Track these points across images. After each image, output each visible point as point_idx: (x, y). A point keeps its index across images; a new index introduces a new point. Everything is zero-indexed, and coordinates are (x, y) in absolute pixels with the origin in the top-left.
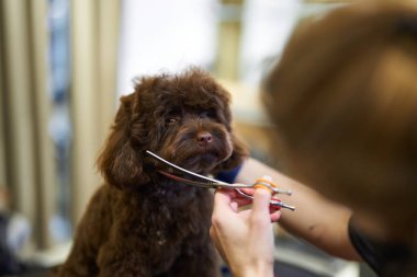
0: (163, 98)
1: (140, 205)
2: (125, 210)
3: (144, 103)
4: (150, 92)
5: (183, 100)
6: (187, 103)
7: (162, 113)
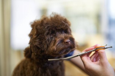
0: (47, 28)
1: (38, 70)
2: (31, 72)
3: (39, 31)
4: (41, 26)
5: (56, 27)
6: (57, 28)
7: (48, 34)
